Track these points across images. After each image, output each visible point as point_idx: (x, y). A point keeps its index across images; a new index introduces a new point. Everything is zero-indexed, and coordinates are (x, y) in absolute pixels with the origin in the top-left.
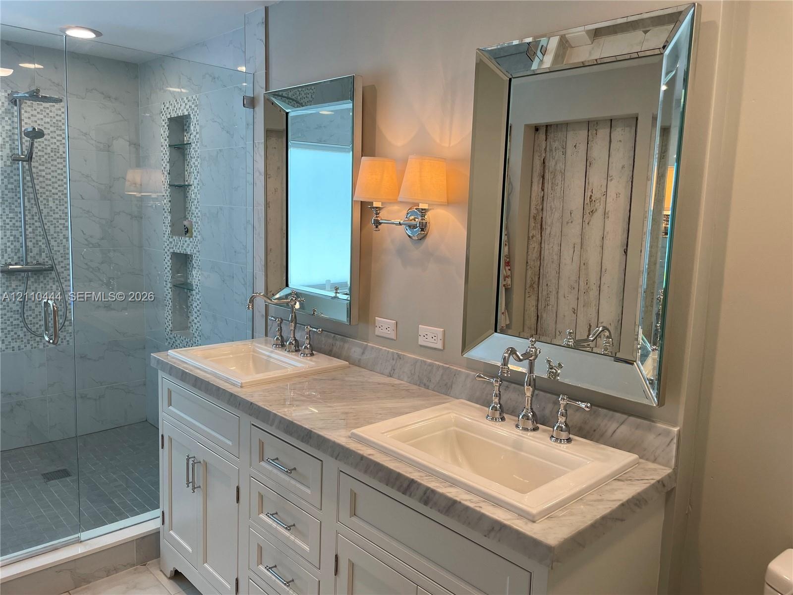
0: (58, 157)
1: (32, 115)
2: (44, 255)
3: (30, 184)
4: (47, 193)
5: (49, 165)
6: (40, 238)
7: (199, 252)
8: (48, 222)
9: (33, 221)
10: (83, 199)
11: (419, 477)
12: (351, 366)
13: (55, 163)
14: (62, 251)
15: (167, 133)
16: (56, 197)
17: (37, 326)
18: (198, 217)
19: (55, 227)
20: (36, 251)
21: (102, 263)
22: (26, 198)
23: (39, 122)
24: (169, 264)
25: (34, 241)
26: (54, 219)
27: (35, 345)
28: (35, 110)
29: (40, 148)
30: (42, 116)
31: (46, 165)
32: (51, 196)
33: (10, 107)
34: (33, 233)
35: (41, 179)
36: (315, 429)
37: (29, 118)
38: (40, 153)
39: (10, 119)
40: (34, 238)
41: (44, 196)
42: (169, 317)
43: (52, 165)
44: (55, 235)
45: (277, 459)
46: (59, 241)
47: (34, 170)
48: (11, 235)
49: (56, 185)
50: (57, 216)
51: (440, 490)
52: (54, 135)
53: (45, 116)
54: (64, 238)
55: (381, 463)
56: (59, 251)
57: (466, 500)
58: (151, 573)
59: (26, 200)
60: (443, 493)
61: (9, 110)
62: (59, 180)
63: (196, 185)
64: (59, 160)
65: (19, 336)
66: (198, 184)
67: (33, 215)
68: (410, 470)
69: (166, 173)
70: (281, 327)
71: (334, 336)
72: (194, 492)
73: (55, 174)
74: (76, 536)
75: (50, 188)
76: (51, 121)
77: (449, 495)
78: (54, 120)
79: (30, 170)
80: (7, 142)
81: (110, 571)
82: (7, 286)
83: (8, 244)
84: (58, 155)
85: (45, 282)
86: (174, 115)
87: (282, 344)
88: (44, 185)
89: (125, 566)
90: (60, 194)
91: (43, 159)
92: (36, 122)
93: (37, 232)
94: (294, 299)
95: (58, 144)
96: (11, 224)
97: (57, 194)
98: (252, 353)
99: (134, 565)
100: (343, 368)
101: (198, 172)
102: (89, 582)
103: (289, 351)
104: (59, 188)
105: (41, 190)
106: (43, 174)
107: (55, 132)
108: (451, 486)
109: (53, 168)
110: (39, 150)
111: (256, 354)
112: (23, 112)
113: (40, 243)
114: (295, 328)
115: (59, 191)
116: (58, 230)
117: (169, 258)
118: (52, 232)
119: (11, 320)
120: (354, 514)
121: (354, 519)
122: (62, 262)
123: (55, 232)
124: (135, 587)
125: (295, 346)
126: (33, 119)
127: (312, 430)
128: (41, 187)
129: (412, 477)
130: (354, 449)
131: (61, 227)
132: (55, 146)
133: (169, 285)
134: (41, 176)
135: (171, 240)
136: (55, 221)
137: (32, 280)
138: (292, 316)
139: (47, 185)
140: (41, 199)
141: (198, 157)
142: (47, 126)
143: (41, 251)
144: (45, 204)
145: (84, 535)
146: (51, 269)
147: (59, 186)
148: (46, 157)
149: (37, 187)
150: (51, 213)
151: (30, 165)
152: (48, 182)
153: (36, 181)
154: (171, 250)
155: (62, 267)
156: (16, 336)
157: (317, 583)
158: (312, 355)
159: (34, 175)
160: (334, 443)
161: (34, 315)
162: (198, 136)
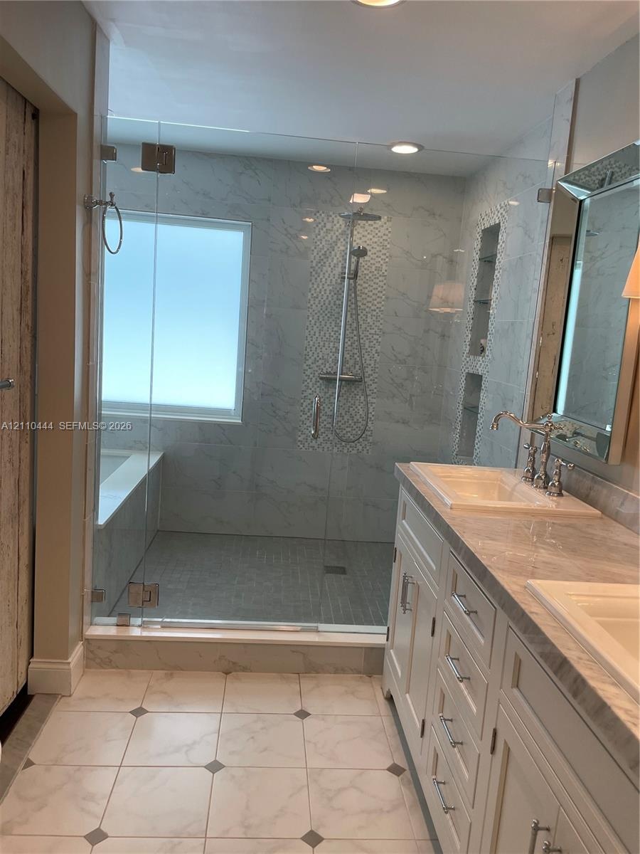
0: (380, 276)
1: (363, 236)
2: (357, 367)
3: (353, 301)
4: (367, 310)
5: (372, 283)
6: (356, 351)
7: (488, 372)
8: (365, 336)
9: (352, 335)
10: (397, 316)
11: (575, 658)
12: (603, 516)
13: (377, 281)
14: (372, 365)
15: (479, 246)
16: (374, 313)
17: (344, 432)
18: (493, 334)
19: (370, 342)
20: (351, 362)
21: (406, 379)
22: (349, 313)
23: (368, 242)
24: (463, 385)
25: (351, 353)
26: (370, 334)
27: (341, 449)
28: (366, 231)
29: (366, 267)
30: (371, 237)
31: (369, 283)
32: (370, 312)
33: (346, 229)
34: (352, 346)
35: (364, 296)
36: (491, 567)
37: (361, 238)
38: (365, 272)
39: (344, 240)
40: (351, 351)
41: (364, 312)
42: (457, 441)
43: (375, 283)
44: (369, 349)
45: (465, 596)
46: (371, 355)
47: (359, 287)
48: (334, 347)
49: (375, 302)
50: (373, 331)
51: (592, 683)
52: (380, 254)
53: (374, 237)
54: (376, 353)
55: (539, 625)
56: (370, 365)
57: (621, 708)
58: (372, 686)
59: (349, 316)
60: (594, 687)
61: (345, 231)
62: (378, 297)
63: (495, 299)
64: (381, 278)
65: (329, 438)
66: (497, 298)
67: (353, 330)
68: (572, 645)
69: (473, 289)
70: (534, 458)
71: (593, 478)
72: (404, 613)
73: (376, 292)
74: (315, 625)
75: (370, 305)
76: (379, 240)
77: (600, 693)
78: (381, 240)
79: (355, 287)
80: (340, 261)
81: (339, 670)
82: (325, 393)
83: (331, 354)
84: (381, 273)
85: (355, 392)
86: (487, 225)
87: (531, 477)
88: (365, 302)
89: (352, 670)
90: (377, 311)
91: (367, 278)
92: (366, 242)
93: (355, 346)
94: (550, 425)
95: (382, 262)
96: (335, 336)
97: (375, 311)
98: (499, 482)
99: (360, 673)
100: (594, 517)
101: (498, 285)
102: (318, 673)
103: (537, 487)
104: (378, 305)
105: (362, 307)
106: (366, 291)
107: (380, 251)
108: (614, 684)
109: (375, 286)
110: (365, 269)
111: (503, 485)
112: (355, 233)
113: (356, 356)
114: (547, 460)
115: (377, 308)
116: (372, 344)
117: (464, 378)
118: (367, 346)
119: (325, 423)
120: (517, 685)
121: (515, 691)
122: (372, 375)
123: (369, 347)
124: (353, 693)
125: (544, 482)
126: (364, 239)
127: (488, 568)
128: (363, 304)
129: (566, 655)
130: (518, 601)
131: (375, 342)
132: (378, 265)
133: (461, 407)
134: (363, 293)
135: (468, 359)
136: (370, 336)
137: (345, 389)
138: (545, 444)
139: (368, 302)
140: (362, 315)
141: (500, 268)
142: (375, 245)
143: (356, 363)
144: (364, 320)
145: (322, 627)
146: (361, 380)
147: (378, 303)
148: (370, 275)
149: (359, 304)
150: (368, 328)
151: (355, 283)
152: (369, 299)
153: (359, 298)
154: (467, 371)
155: (371, 380)
156: (327, 438)
157: (478, 755)
158: (560, 495)
159: (358, 293)
160: (503, 588)
161: (343, 422)
162: (503, 245)
